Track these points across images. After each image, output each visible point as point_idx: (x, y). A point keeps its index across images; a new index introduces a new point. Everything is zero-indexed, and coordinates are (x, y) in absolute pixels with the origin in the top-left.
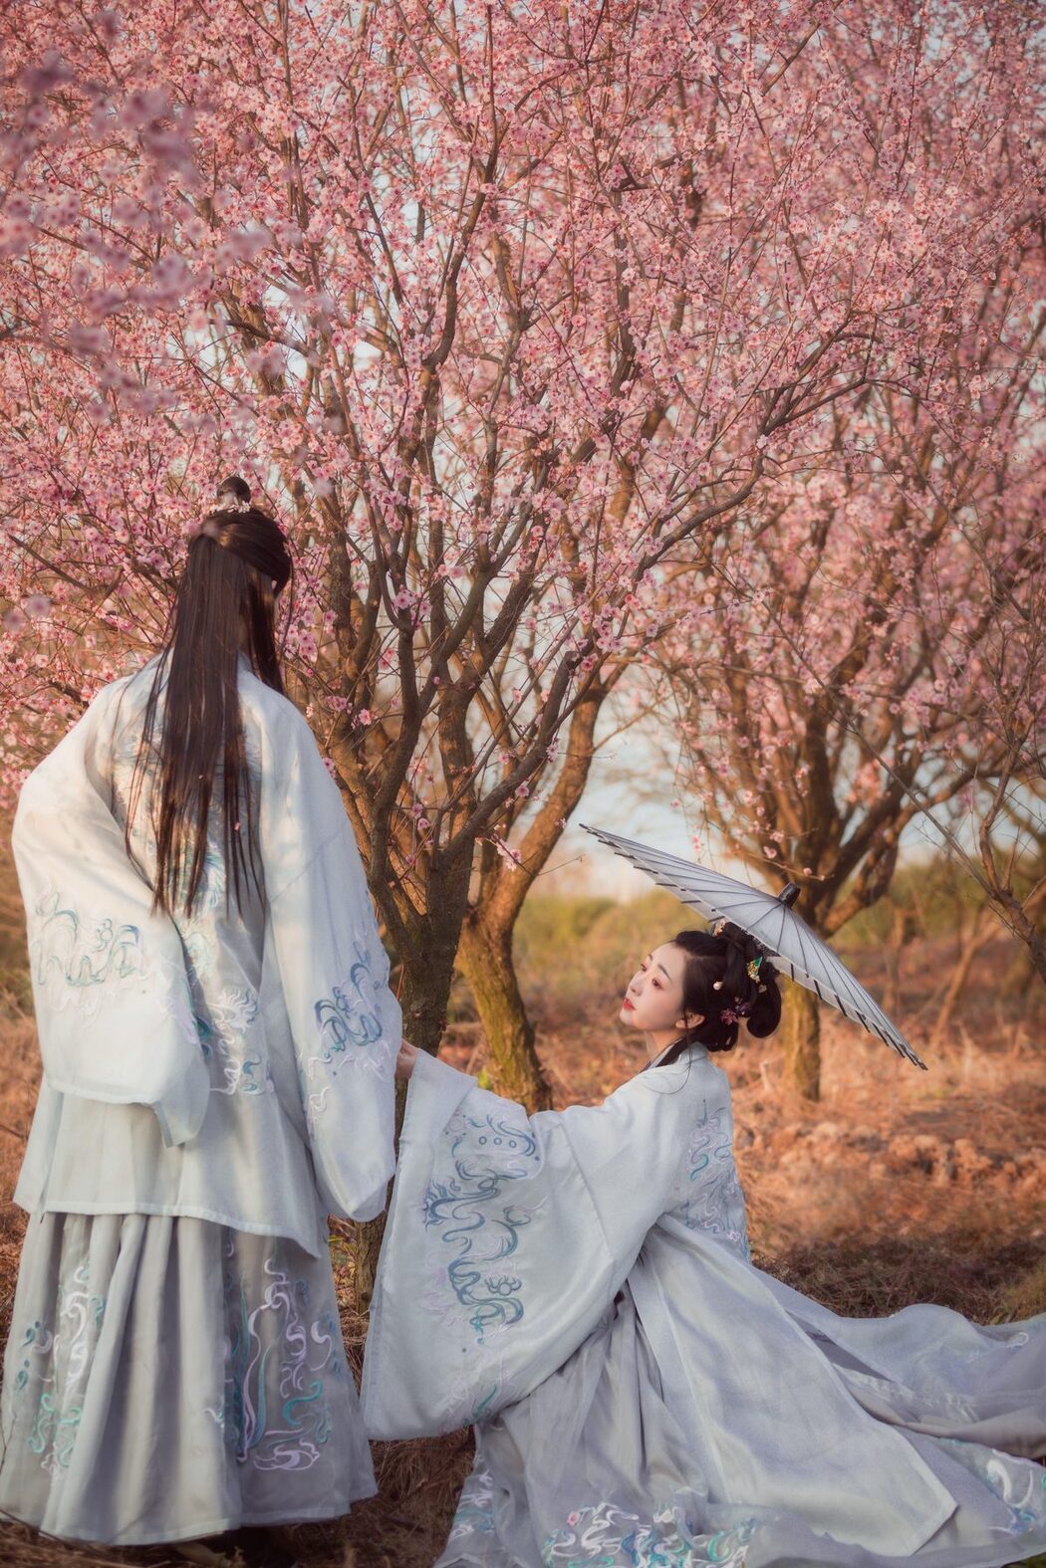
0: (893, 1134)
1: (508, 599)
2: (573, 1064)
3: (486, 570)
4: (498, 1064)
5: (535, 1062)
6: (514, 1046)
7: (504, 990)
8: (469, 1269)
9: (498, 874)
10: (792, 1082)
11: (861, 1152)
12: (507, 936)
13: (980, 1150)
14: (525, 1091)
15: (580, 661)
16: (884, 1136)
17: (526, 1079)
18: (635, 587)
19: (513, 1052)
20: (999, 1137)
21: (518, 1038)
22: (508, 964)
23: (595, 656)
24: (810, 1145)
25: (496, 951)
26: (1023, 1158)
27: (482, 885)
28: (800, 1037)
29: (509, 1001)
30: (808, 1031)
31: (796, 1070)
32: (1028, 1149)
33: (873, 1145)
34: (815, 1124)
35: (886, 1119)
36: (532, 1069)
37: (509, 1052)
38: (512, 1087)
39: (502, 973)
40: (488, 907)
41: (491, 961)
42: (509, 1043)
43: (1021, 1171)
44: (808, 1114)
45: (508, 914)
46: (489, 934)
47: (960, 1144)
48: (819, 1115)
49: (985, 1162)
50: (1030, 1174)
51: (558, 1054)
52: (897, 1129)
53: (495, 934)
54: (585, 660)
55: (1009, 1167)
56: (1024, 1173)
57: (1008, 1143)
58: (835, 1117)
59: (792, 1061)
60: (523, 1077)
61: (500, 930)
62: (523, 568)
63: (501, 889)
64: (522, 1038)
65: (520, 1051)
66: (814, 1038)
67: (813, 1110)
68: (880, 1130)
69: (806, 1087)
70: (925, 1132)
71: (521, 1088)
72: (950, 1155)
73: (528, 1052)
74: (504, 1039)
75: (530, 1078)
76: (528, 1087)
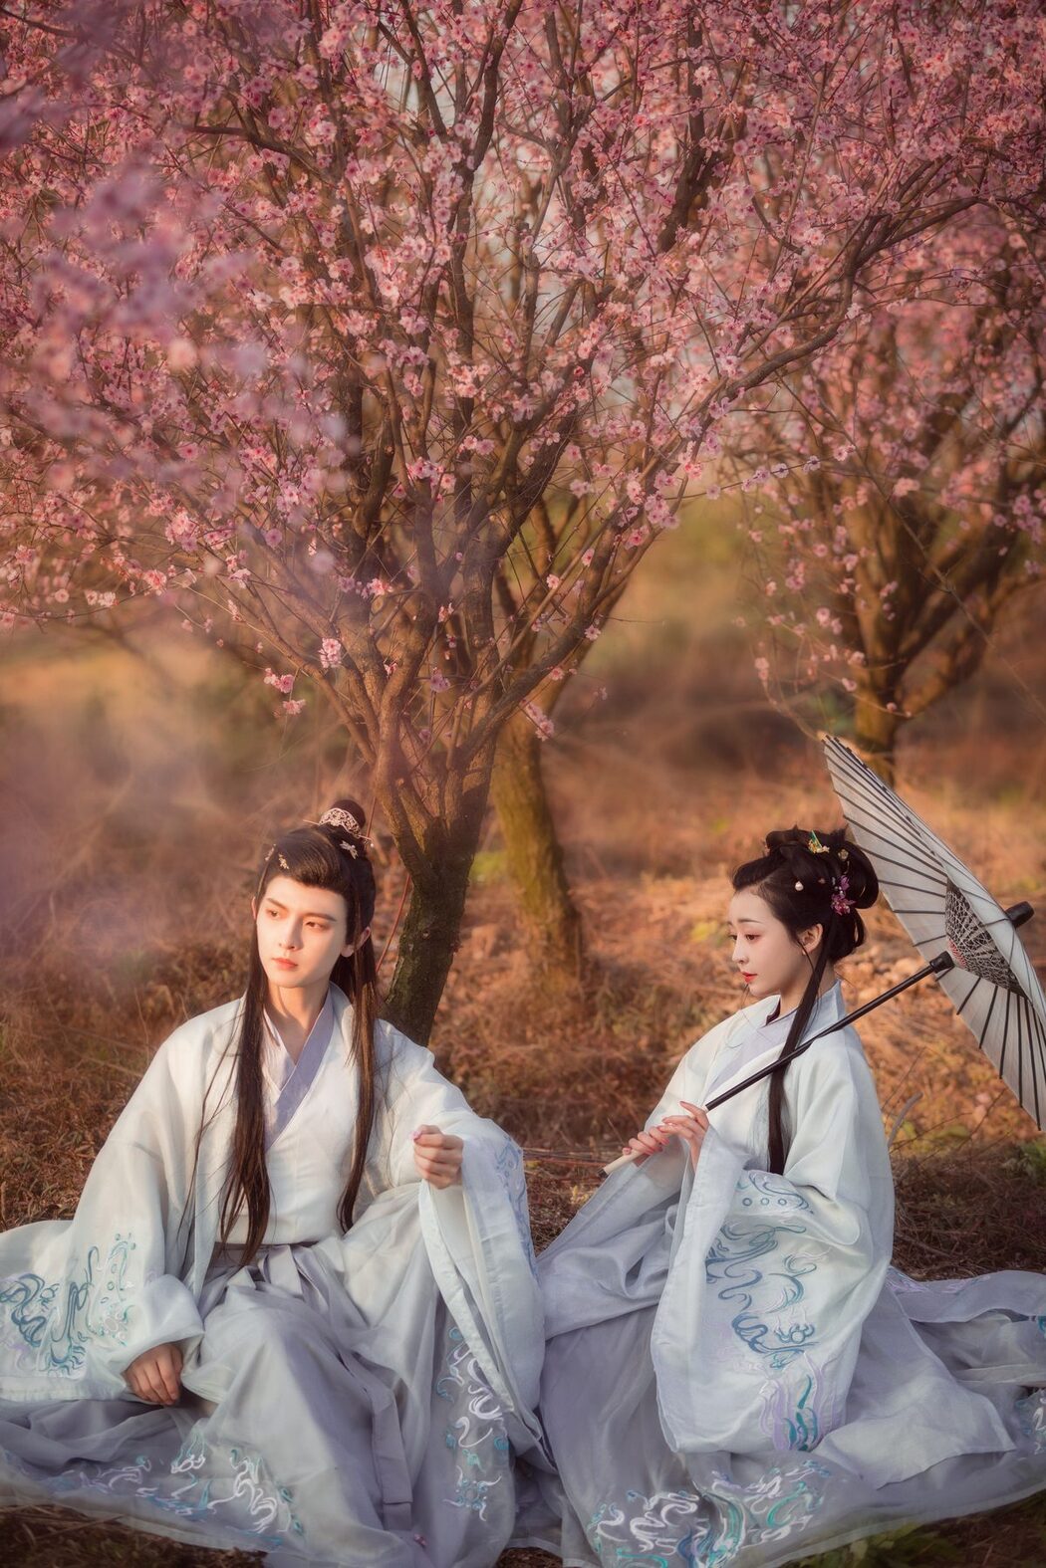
4: (520, 884)
6: (540, 867)
7: (531, 803)
8: (752, 1323)
12: (536, 741)
14: (550, 918)
17: (553, 904)
19: (539, 874)
21: (544, 858)
22: (536, 774)
25: (523, 758)
29: (536, 816)
36: (559, 893)
37: (533, 873)
38: (536, 912)
42: (533, 864)
46: (515, 739)
60: (549, 902)
64: (549, 858)
65: (546, 872)
71: (546, 915)
73: (555, 874)
74: (528, 859)
75: (557, 904)
76: (554, 913)
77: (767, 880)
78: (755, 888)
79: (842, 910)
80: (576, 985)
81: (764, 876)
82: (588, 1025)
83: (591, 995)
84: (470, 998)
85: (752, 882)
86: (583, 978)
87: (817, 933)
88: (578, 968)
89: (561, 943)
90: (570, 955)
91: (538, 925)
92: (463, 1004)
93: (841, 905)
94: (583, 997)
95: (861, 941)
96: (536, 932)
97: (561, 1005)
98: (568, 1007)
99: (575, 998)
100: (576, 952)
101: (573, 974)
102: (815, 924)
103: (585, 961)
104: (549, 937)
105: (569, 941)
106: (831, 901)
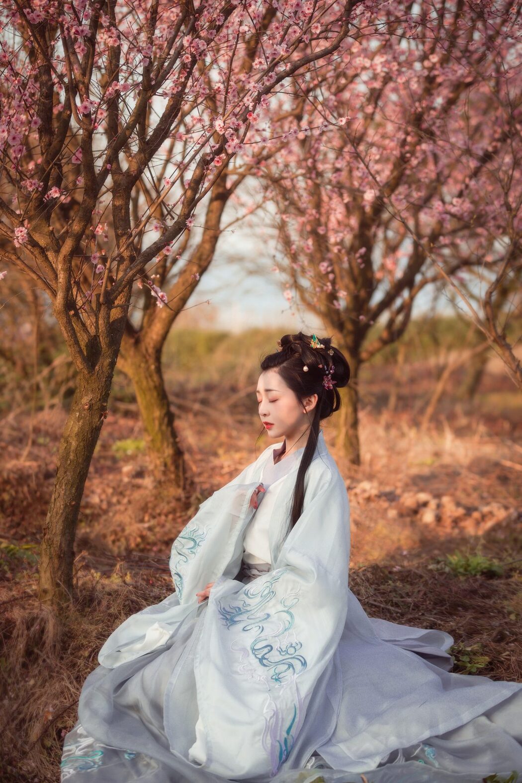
0: (404, 491)
1: (164, 115)
2: (200, 433)
3: (148, 89)
4: (149, 435)
5: (174, 434)
6: (160, 425)
7: (155, 387)
9: (154, 311)
10: (342, 453)
11: (385, 501)
12: (158, 351)
13: (458, 504)
14: (166, 454)
15: (212, 160)
16: (398, 491)
17: (168, 446)
18: (254, 107)
19: (160, 429)
20: (468, 495)
21: (163, 419)
22: (159, 370)
23: (223, 156)
24: (356, 495)
25: (151, 361)
26: (486, 509)
27: (143, 318)
28: (346, 424)
29: (158, 395)
30: (350, 420)
31: (345, 445)
32: (488, 504)
33: (391, 497)
34: (359, 481)
35: (400, 480)
36: (171, 440)
37: (157, 428)
38: (158, 451)
39: (156, 378)
40: (146, 333)
41: (148, 368)
42: (157, 423)
43: (484, 517)
44: (353, 473)
45: (159, 338)
46: (147, 350)
47: (446, 500)
48: (360, 476)
49: (461, 511)
50: (490, 519)
51: (191, 426)
52: (406, 487)
53: (150, 350)
54: (216, 159)
55: (476, 515)
56: (487, 519)
57: (473, 500)
58: (370, 477)
59: (341, 440)
60: (165, 445)
61: (154, 348)
62: (175, 92)
63: (156, 321)
64: (166, 420)
65: (164, 427)
66: (355, 424)
67: (356, 471)
68: (396, 487)
69: (352, 456)
70: (422, 490)
71: (164, 452)
72: (439, 506)
73: (169, 429)
74: (154, 420)
75: (170, 446)
76: (169, 451)
77: (285, 364)
78: (276, 369)
79: (328, 387)
80: (180, 492)
81: (282, 362)
82: (183, 514)
83: (188, 498)
84: (119, 502)
85: (275, 366)
86: (184, 489)
87: (314, 400)
88: (182, 483)
89: (172, 468)
90: (177, 476)
91: (159, 458)
92: (115, 505)
93: (328, 384)
94: (183, 499)
95: (338, 408)
96: (158, 462)
97: (168, 503)
98: (173, 504)
99: (178, 500)
100: (181, 474)
101: (179, 486)
102: (312, 394)
103: (186, 479)
104: (166, 465)
105: (177, 467)
106: (323, 380)
